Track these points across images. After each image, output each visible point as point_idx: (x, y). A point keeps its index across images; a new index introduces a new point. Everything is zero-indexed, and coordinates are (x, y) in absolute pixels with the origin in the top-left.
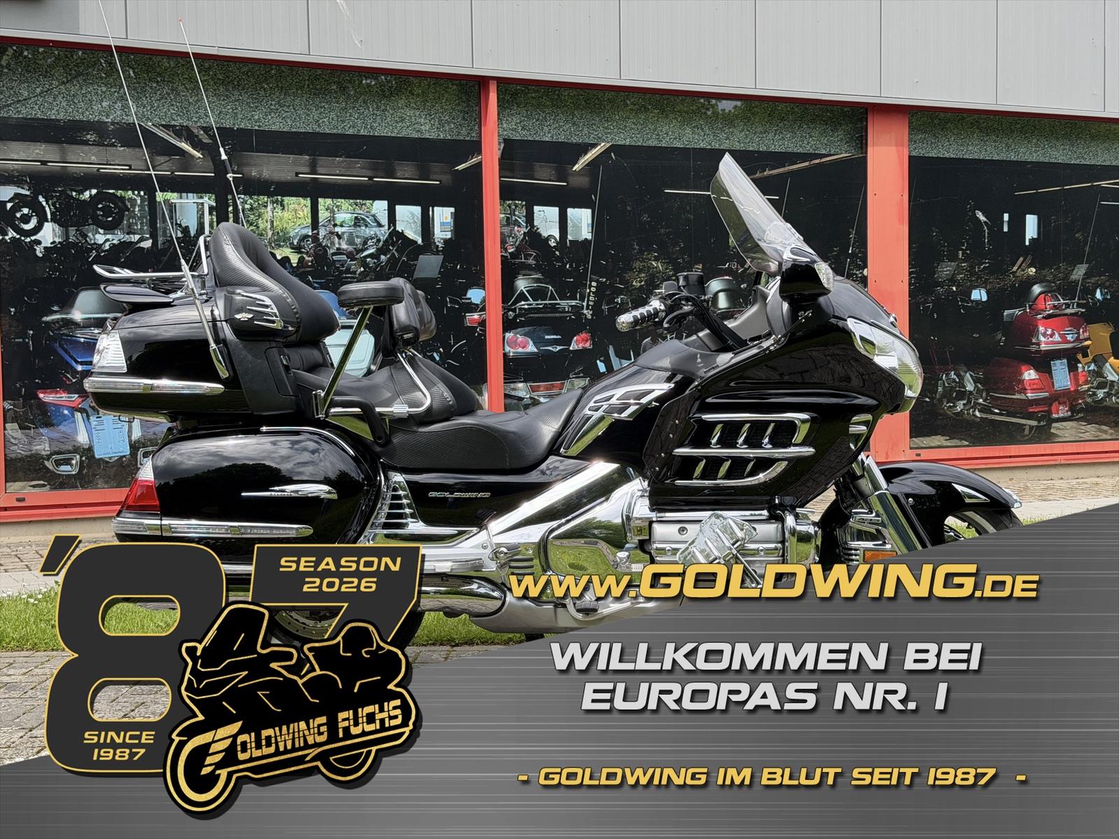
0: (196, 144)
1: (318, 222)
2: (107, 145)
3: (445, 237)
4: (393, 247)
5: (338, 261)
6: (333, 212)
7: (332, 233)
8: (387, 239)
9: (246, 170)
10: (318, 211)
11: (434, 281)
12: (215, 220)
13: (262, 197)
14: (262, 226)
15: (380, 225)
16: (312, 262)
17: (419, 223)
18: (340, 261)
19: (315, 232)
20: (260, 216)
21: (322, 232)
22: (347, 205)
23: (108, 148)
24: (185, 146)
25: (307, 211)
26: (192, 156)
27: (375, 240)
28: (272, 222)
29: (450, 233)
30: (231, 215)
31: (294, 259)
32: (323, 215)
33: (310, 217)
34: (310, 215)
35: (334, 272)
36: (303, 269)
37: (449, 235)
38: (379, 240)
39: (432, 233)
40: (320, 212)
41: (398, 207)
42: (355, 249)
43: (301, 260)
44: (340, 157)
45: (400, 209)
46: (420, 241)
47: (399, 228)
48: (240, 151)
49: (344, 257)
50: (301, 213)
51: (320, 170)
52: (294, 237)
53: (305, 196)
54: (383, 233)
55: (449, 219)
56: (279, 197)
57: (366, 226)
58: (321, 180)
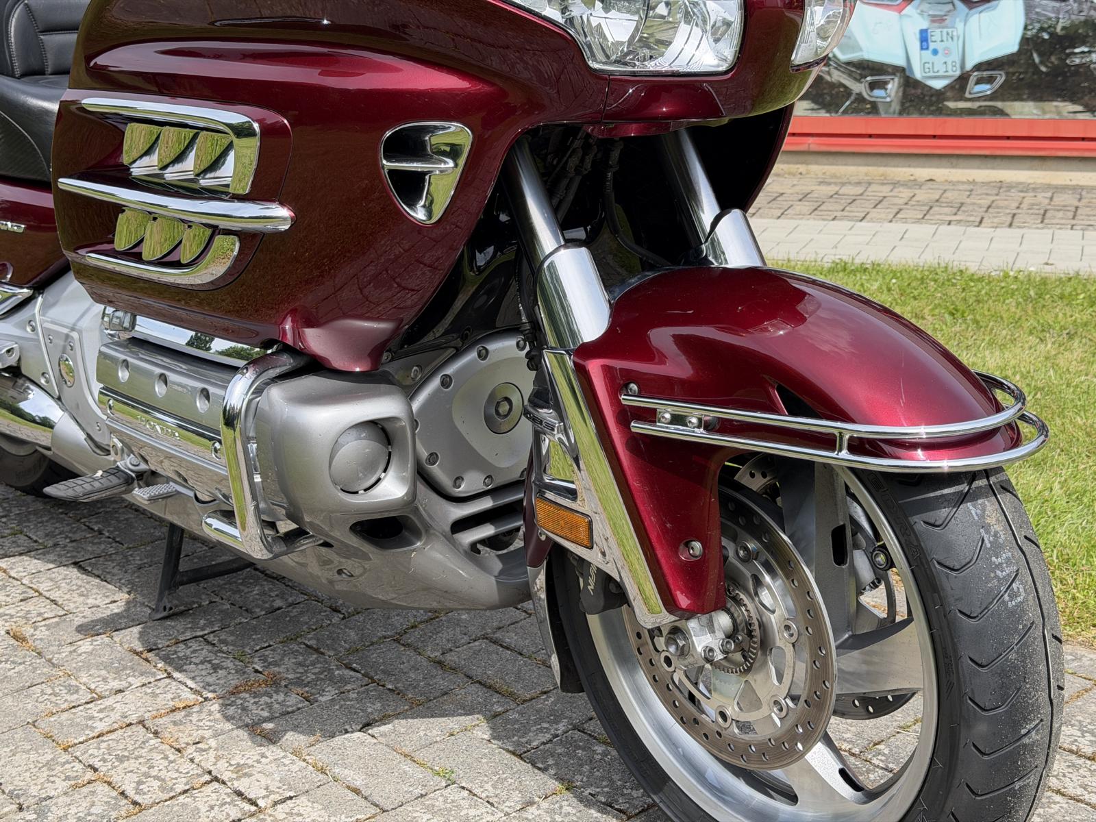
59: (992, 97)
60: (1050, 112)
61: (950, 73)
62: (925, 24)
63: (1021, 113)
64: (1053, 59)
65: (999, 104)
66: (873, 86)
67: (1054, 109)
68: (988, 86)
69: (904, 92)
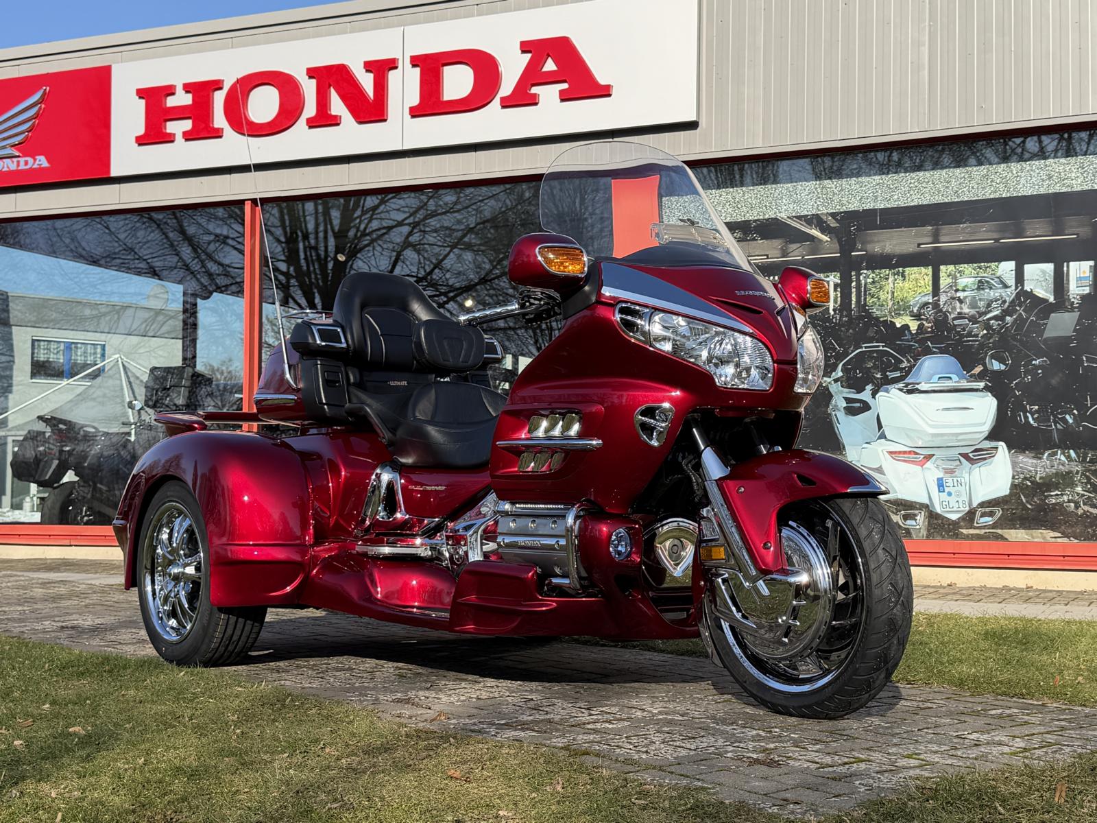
0: (825, 229)
1: (939, 290)
2: (749, 240)
3: (1081, 292)
4: (1020, 307)
5: (959, 325)
6: (955, 278)
7: (953, 298)
8: (1013, 300)
9: (869, 247)
10: (939, 278)
11: (1068, 339)
12: (839, 295)
13: (883, 270)
14: (882, 297)
15: (1006, 286)
16: (931, 327)
17: (1051, 280)
18: (961, 325)
19: (935, 298)
20: (881, 288)
21: (943, 299)
22: (970, 269)
23: (750, 242)
24: (815, 232)
25: (929, 279)
26: (820, 241)
27: (1000, 302)
28: (893, 293)
29: (1088, 288)
30: (854, 290)
31: (914, 326)
32: (944, 281)
33: (931, 285)
34: (931, 282)
35: (955, 336)
36: (923, 336)
37: (1087, 290)
38: (1004, 302)
39: (1066, 289)
40: (941, 279)
41: (1026, 267)
42: (978, 312)
43: (920, 327)
44: (964, 223)
45: (1030, 269)
46: (1051, 299)
47: (1027, 288)
48: (865, 230)
49: (966, 321)
50: (922, 282)
51: (942, 238)
52: (914, 306)
53: (925, 265)
54: (1009, 294)
55: (1087, 274)
56: (901, 269)
57: (991, 288)
58: (943, 248)
59: (994, 526)
60: (1038, 537)
61: (963, 509)
62: (941, 475)
63: (1016, 538)
64: (1035, 499)
65: (999, 531)
66: (906, 517)
67: (1040, 535)
68: (990, 519)
69: (929, 522)
